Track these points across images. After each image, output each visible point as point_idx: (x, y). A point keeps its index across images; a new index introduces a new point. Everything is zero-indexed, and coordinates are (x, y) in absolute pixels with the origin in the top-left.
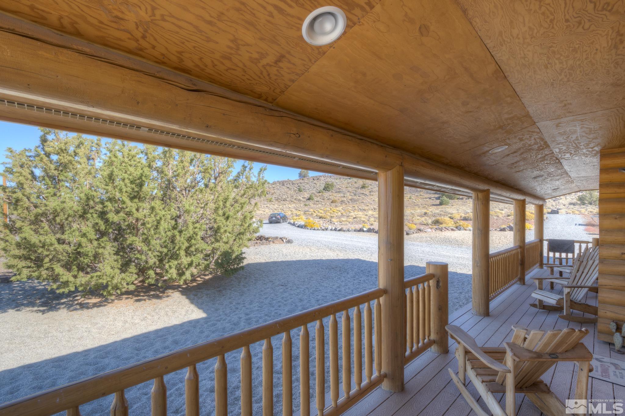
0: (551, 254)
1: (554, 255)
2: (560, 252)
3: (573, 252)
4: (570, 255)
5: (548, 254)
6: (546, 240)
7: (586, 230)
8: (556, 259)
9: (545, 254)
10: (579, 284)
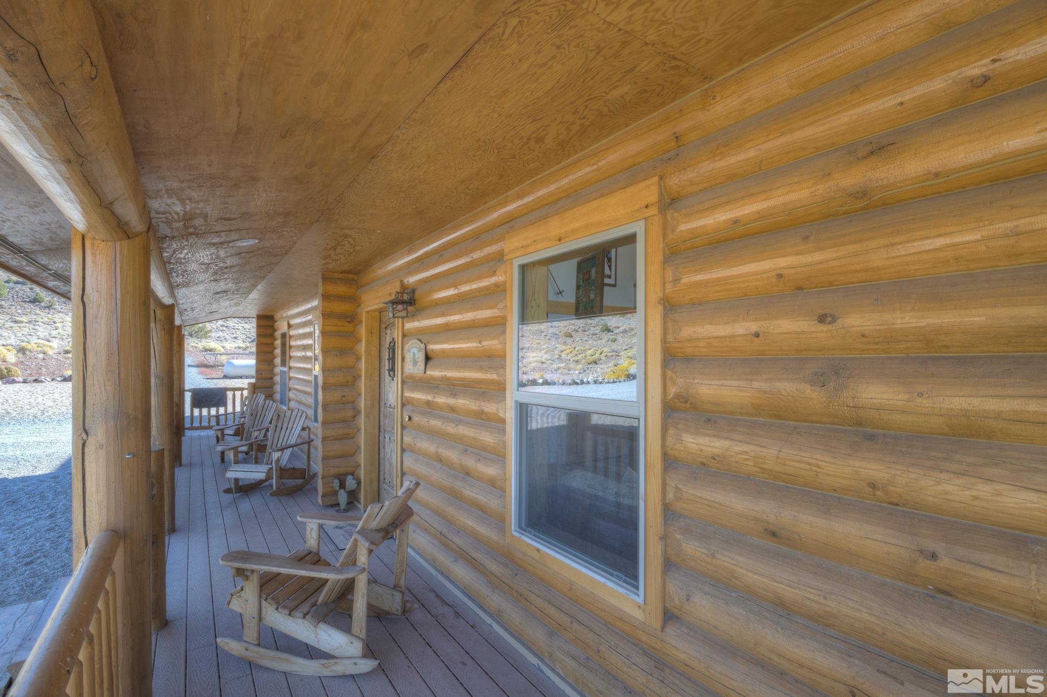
0: (196, 412)
1: (209, 412)
2: (209, 406)
3: (225, 405)
4: (222, 410)
5: (192, 412)
6: (189, 390)
7: (201, 373)
8: (211, 418)
9: (187, 413)
10: (284, 444)
